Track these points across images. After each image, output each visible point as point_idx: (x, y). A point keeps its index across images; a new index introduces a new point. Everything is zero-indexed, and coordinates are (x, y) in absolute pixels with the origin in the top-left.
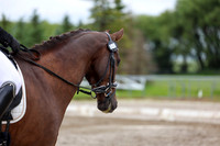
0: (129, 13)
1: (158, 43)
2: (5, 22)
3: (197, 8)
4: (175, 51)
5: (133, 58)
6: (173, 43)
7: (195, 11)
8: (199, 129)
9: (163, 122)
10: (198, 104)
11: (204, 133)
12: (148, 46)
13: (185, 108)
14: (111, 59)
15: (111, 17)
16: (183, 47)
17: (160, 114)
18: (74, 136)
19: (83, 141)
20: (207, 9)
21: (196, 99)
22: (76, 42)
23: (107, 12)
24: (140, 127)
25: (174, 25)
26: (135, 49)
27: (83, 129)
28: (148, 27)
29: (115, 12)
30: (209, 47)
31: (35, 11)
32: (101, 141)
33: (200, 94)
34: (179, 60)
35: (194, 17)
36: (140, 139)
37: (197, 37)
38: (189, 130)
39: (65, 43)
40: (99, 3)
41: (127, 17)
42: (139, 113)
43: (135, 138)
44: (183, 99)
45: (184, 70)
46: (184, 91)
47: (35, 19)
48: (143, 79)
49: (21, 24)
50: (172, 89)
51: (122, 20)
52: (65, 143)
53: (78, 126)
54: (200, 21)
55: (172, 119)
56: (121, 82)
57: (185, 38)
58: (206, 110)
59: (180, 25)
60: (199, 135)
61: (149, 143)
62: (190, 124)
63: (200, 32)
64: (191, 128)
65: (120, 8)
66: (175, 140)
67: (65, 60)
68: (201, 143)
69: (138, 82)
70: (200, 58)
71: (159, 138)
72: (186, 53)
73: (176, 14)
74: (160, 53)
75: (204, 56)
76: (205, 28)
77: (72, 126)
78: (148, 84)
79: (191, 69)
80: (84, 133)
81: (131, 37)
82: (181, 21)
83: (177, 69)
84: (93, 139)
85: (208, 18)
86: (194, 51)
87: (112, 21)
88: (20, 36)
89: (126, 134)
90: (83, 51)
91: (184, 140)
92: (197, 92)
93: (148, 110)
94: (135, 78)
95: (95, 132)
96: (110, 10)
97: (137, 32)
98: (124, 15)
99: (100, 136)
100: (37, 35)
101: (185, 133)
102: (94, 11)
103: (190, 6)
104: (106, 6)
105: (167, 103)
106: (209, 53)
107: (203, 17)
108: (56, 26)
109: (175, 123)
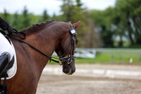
0: (86, 8)
1: (104, 28)
2: (6, 14)
3: (129, 5)
4: (115, 33)
5: (88, 37)
6: (114, 27)
7: (128, 7)
8: (130, 83)
9: (107, 79)
10: (130, 67)
11: (134, 85)
12: (98, 30)
13: (121, 70)
14: (72, 40)
15: (74, 11)
16: (120, 30)
17: (105, 73)
18: (50, 87)
19: (56, 90)
20: (135, 5)
21: (129, 64)
22: (49, 28)
23: (71, 8)
24: (92, 82)
25: (114, 16)
26: (89, 32)
27: (56, 83)
28: (98, 18)
29: (77, 8)
30: (136, 30)
31: (25, 7)
32: (68, 91)
33: (131, 61)
34: (117, 39)
35: (127, 11)
36: (92, 89)
37: (129, 24)
38: (123, 84)
39: (42, 29)
40: (66, 2)
41: (84, 11)
42: (92, 73)
43: (89, 89)
44: (120, 64)
45: (121, 45)
46: (121, 58)
47: (25, 12)
48: (94, 51)
49: (16, 16)
50: (113, 57)
51: (81, 13)
52: (44, 92)
53: (53, 81)
54: (131, 13)
55: (113, 76)
56: (80, 53)
57: (121, 25)
58: (135, 71)
59: (118, 16)
60: (130, 87)
61: (98, 92)
62: (124, 80)
63: (131, 21)
64: (125, 82)
65: (79, 5)
66: (115, 90)
67: (42, 39)
68: (132, 92)
69: (91, 53)
70: (131, 38)
71: (104, 89)
72: (122, 34)
73: (116, 9)
74: (105, 34)
75: (133, 36)
76: (134, 18)
77: (49, 81)
78: (98, 54)
79: (125, 45)
80: (56, 85)
81: (87, 24)
82: (119, 14)
83: (116, 44)
84: (62, 89)
85: (136, 11)
86: (127, 33)
87: (75, 13)
88: (15, 23)
89: (84, 86)
90: (54, 34)
91: (120, 90)
92: (129, 59)
93: (98, 71)
94: (89, 50)
95: (63, 85)
96: (73, 6)
97: (90, 21)
98: (82, 9)
99: (67, 88)
100: (26, 22)
101: (121, 85)
102: (63, 7)
103: (125, 4)
104: (70, 4)
105: (109, 66)
106: (137, 34)
107: (133, 11)
108: (38, 16)
109: (115, 79)
